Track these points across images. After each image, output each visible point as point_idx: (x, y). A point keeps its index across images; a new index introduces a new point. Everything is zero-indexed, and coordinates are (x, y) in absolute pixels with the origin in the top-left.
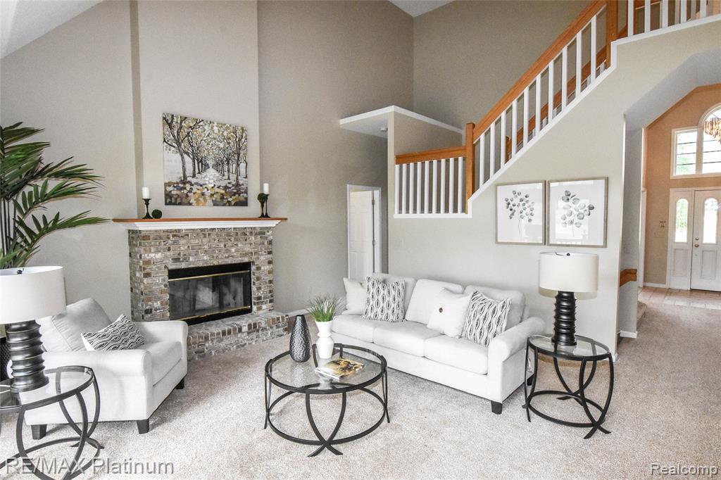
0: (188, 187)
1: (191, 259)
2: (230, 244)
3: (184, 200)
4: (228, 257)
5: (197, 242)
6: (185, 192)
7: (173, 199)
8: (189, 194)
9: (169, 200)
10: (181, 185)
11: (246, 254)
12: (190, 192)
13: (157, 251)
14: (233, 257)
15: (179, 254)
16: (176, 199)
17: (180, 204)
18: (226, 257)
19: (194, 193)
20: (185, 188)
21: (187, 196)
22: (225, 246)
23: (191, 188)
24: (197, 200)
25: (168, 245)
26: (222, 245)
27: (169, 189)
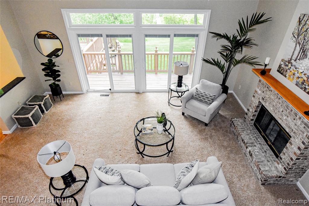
0: (290, 65)
1: (267, 104)
2: (285, 112)
3: (284, 73)
4: (280, 119)
5: (273, 98)
6: (287, 68)
7: (281, 69)
8: (288, 71)
9: (279, 69)
10: (287, 63)
11: (289, 127)
12: (289, 69)
13: (260, 90)
14: (282, 121)
15: (265, 97)
16: (281, 70)
17: (282, 74)
18: (279, 117)
19: (290, 71)
20: (288, 66)
21: (287, 71)
22: (282, 111)
23: (290, 67)
24: (290, 76)
25: (264, 90)
26: (281, 110)
27: (282, 63)
